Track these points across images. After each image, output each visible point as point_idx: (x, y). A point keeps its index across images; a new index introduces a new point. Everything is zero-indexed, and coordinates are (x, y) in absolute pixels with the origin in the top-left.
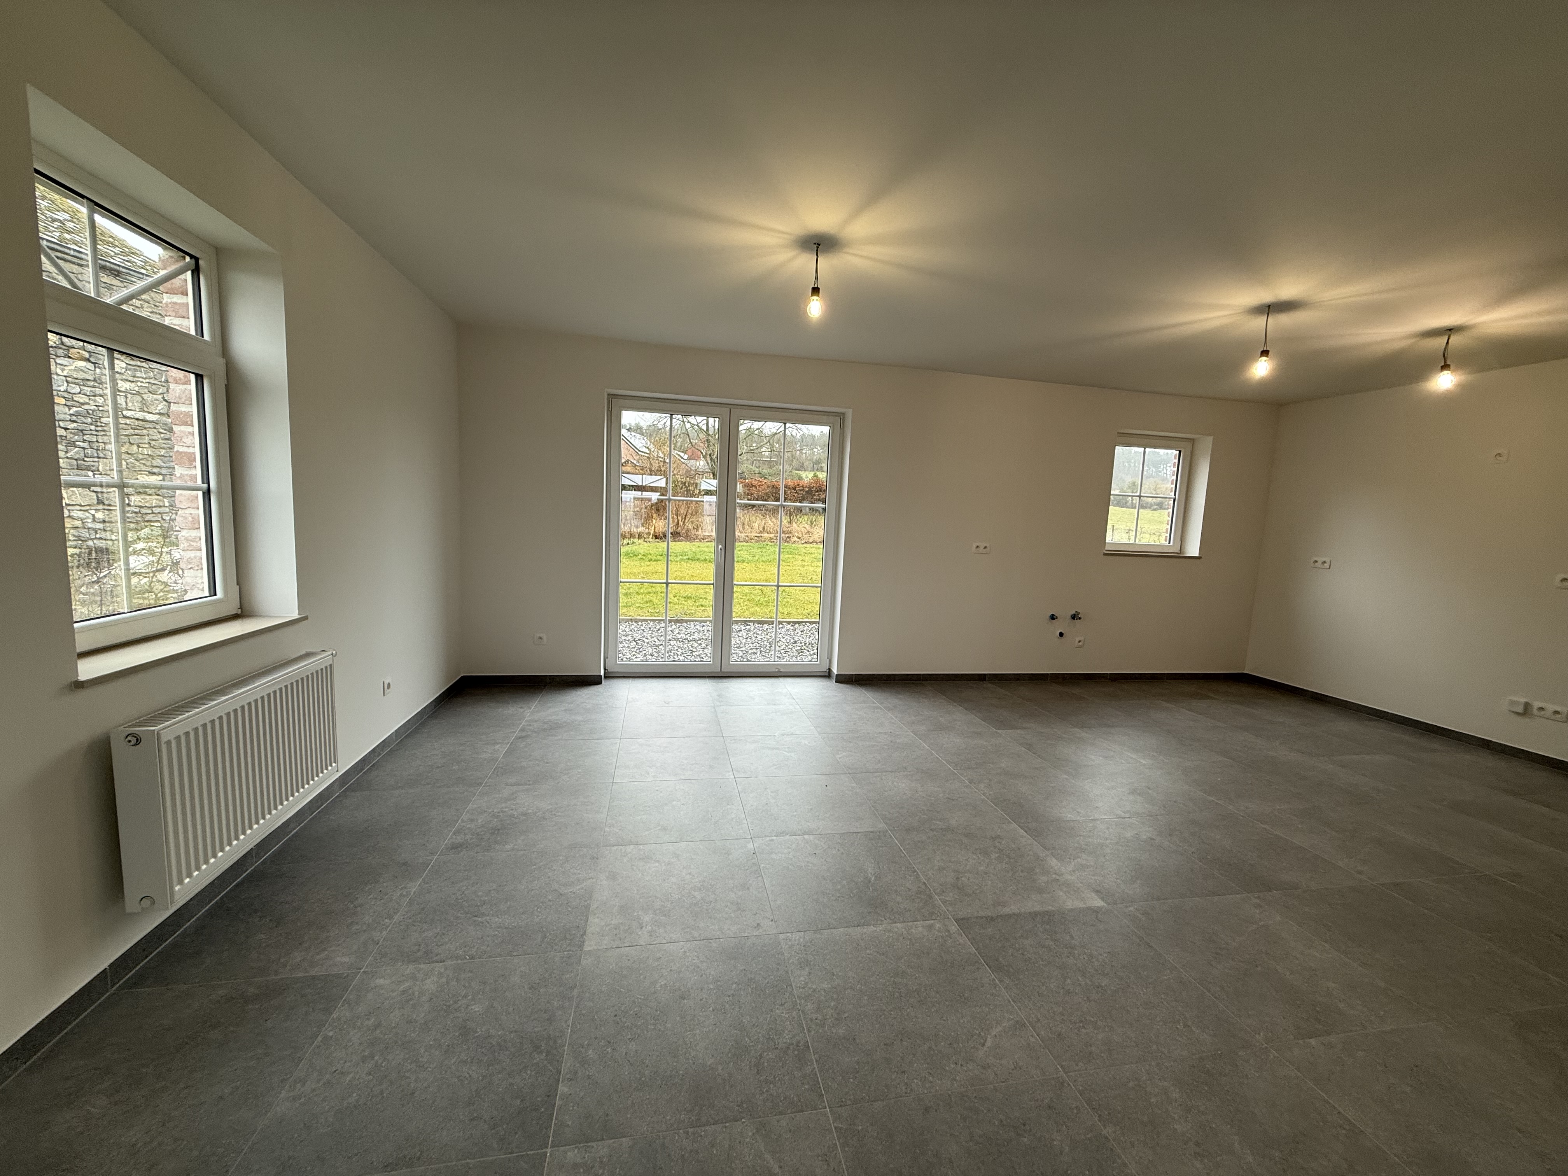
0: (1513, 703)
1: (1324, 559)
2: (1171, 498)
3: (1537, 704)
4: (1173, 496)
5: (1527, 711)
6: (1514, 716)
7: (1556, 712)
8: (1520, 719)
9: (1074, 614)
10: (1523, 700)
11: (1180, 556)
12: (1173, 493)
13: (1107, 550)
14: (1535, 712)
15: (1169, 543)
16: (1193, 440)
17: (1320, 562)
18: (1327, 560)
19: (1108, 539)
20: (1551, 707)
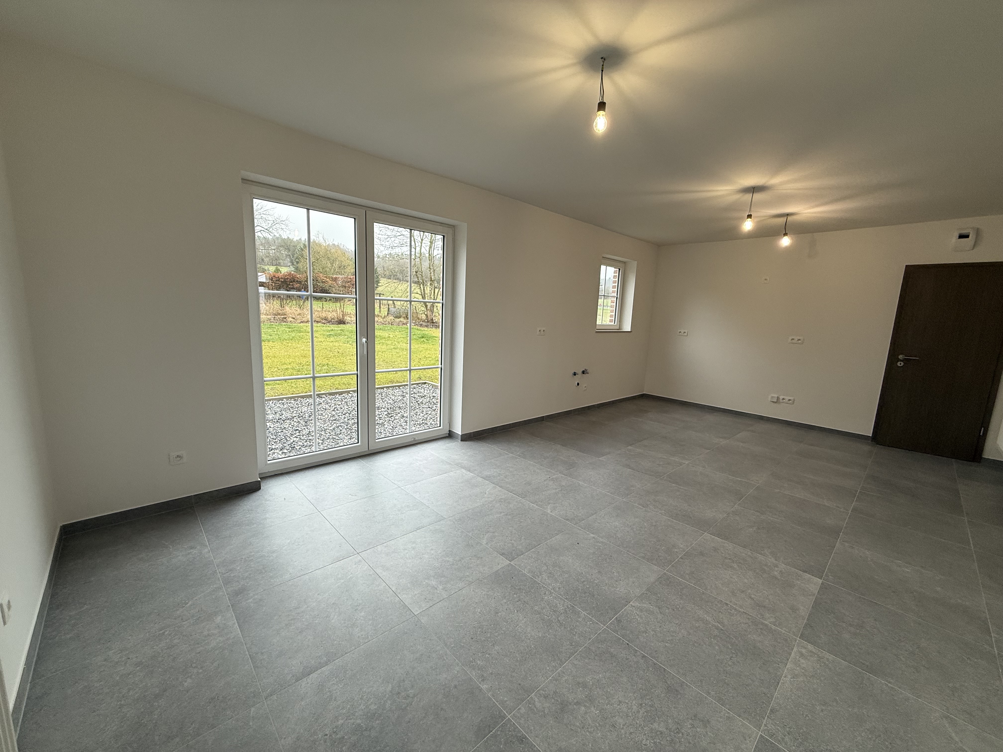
0: (772, 397)
1: (685, 331)
2: (615, 297)
3: (781, 397)
4: (616, 296)
5: (777, 401)
6: (773, 403)
7: (790, 400)
8: (775, 404)
9: (584, 371)
10: (777, 396)
11: (619, 332)
12: (616, 294)
13: (597, 329)
14: (781, 401)
15: (615, 323)
16: (625, 263)
17: (682, 332)
18: (686, 331)
19: (599, 322)
20: (787, 398)
